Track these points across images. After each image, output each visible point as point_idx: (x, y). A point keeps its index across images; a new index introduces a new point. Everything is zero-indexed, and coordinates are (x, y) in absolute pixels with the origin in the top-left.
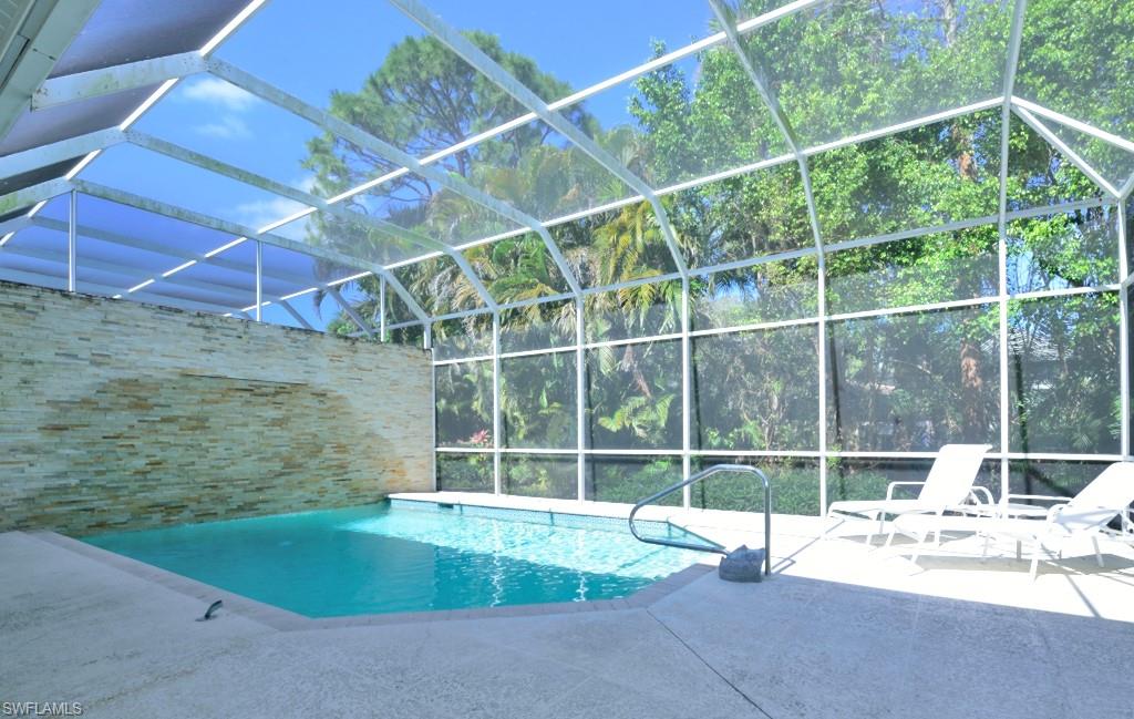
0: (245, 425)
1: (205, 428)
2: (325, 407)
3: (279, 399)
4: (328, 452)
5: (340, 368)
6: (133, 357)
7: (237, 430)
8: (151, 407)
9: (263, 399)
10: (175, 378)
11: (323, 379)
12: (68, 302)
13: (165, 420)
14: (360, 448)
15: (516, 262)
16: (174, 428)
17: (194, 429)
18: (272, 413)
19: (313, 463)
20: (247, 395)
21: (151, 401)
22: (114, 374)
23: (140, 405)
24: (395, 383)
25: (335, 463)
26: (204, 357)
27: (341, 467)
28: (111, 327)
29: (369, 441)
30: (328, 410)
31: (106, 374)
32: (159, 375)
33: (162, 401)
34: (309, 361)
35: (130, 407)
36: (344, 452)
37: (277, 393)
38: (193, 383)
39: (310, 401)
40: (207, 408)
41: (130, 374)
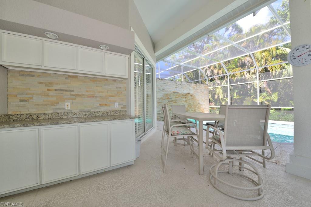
0: (181, 102)
1: (176, 102)
2: (192, 98)
3: (186, 96)
4: (193, 107)
5: (194, 90)
6: (167, 89)
7: (180, 103)
8: (169, 99)
9: (184, 97)
10: (172, 93)
11: (192, 92)
12: (159, 80)
13: (171, 101)
14: (198, 106)
16: (172, 102)
17: (175, 103)
18: (185, 99)
19: (190, 110)
20: (181, 96)
21: (170, 98)
22: (165, 93)
23: (168, 98)
24: (203, 92)
25: (194, 109)
26: (176, 89)
27: (195, 110)
28: (165, 84)
29: (198, 105)
30: (193, 99)
31: (164, 93)
32: (170, 93)
33: (171, 98)
34: (190, 89)
35: (168, 99)
36: (195, 107)
37: (185, 95)
38: (175, 94)
39: (190, 97)
40: (176, 99)
41: (167, 93)
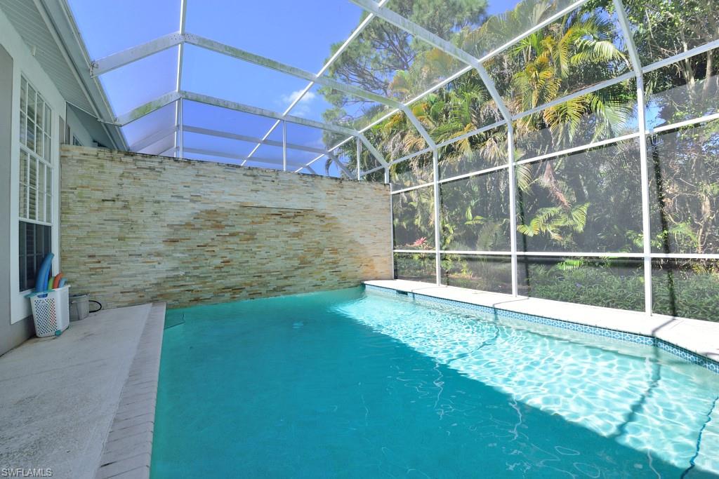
0: (277, 237)
1: (253, 239)
2: (324, 224)
3: (297, 219)
4: (326, 254)
5: (332, 199)
6: (214, 196)
7: (272, 240)
8: (223, 227)
9: (287, 220)
10: (236, 208)
11: (322, 207)
12: (177, 164)
13: (232, 235)
14: (346, 251)
15: (447, 116)
16: (236, 239)
17: (248, 240)
18: (293, 229)
19: (317, 261)
20: (278, 217)
21: (224, 223)
22: (203, 207)
23: (218, 226)
24: (367, 207)
25: (331, 260)
26: (254, 194)
27: (334, 263)
28: (201, 178)
29: (351, 246)
30: (326, 226)
31: (199, 207)
32: (228, 207)
33: (230, 223)
34: (315, 195)
35: (214, 227)
36: (336, 253)
37: (295, 216)
38: (247, 211)
39: (316, 221)
40: (255, 226)
41: (212, 207)
